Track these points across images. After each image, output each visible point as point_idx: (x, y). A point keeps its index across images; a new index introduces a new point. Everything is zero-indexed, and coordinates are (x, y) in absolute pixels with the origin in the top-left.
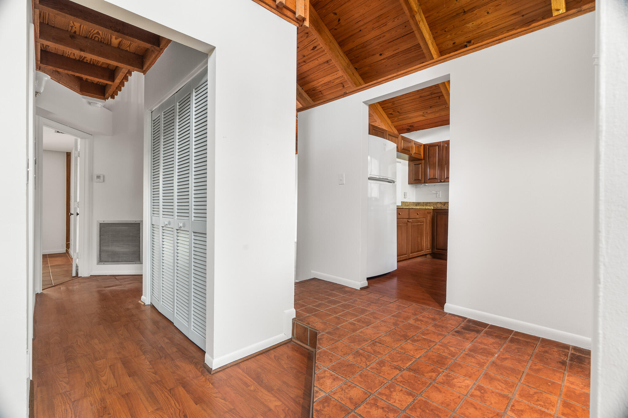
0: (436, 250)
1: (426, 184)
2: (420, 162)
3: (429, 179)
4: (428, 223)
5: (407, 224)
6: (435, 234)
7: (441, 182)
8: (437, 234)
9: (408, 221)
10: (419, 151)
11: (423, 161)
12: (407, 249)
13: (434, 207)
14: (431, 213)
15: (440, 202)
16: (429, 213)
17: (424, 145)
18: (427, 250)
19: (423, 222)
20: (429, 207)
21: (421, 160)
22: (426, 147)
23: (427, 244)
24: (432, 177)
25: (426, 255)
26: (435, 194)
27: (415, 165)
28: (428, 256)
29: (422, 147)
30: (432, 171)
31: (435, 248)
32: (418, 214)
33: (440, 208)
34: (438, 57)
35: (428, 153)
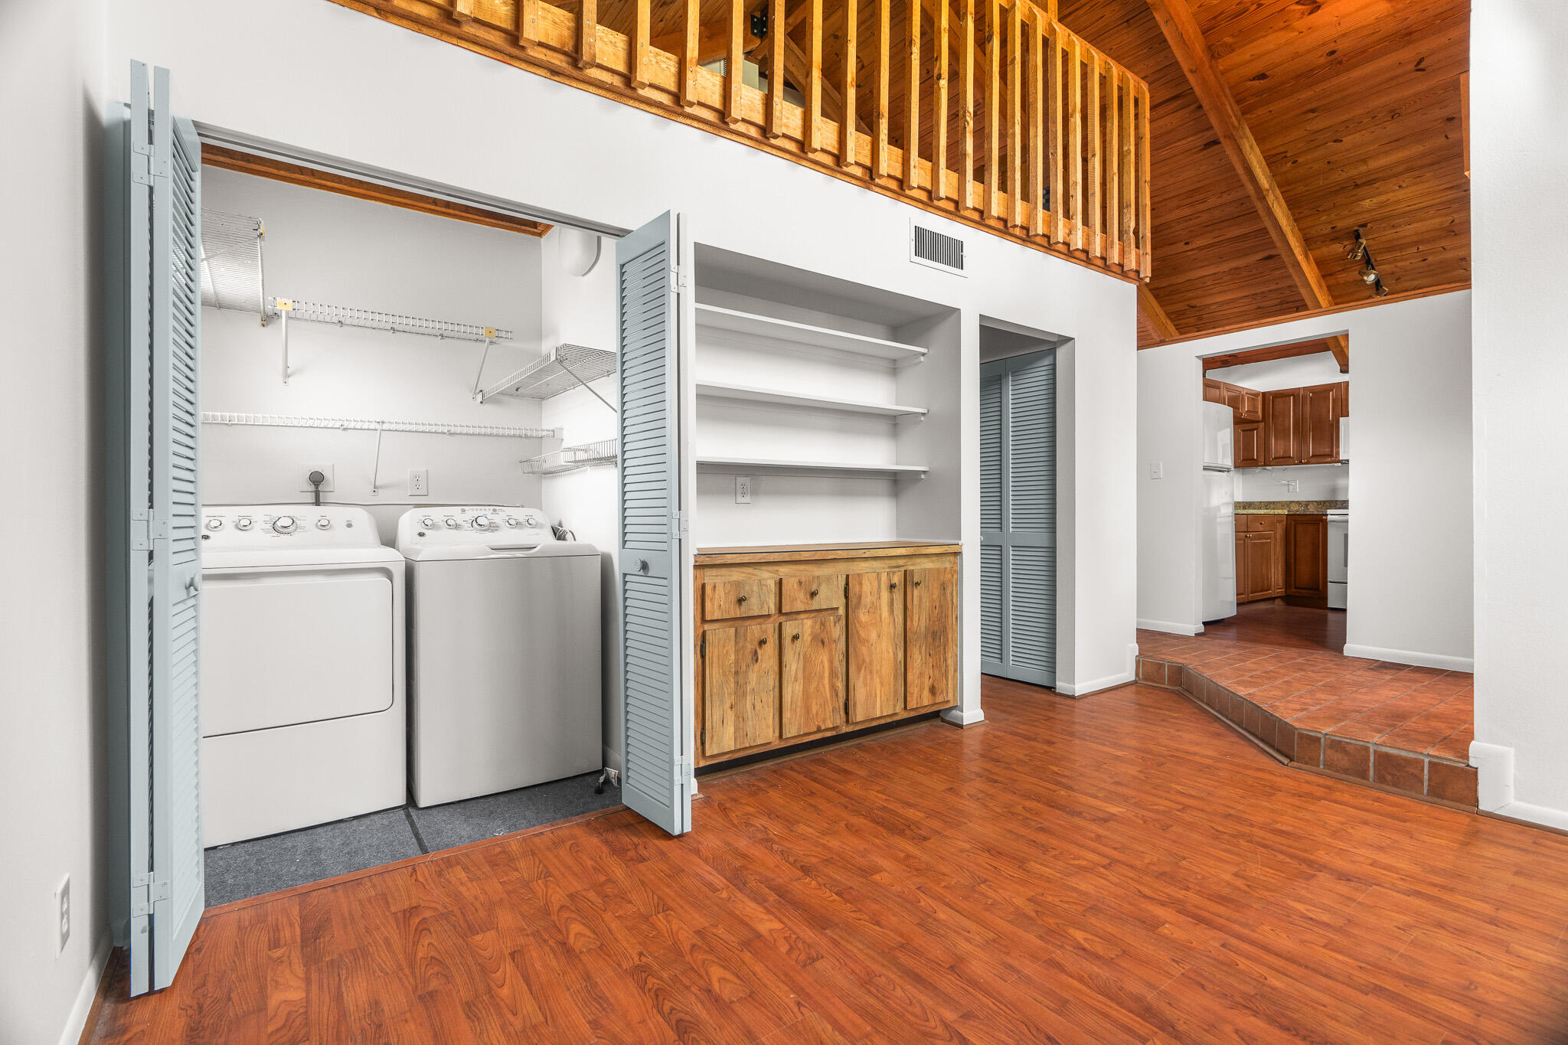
0: (1293, 590)
1: (1268, 468)
2: (1255, 425)
3: (1275, 458)
4: (1278, 541)
5: (1244, 540)
6: (1293, 561)
7: (1301, 463)
8: (1295, 560)
9: (1246, 536)
10: (1255, 406)
11: (1262, 425)
12: (1245, 584)
13: (1289, 511)
14: (1282, 521)
15: (1298, 502)
16: (1280, 522)
17: (1264, 394)
18: (1278, 589)
19: (1270, 539)
20: (1280, 512)
21: (1258, 422)
22: (1267, 398)
23: (1278, 579)
24: (1281, 454)
25: (1275, 598)
26: (1285, 485)
27: (1243, 431)
28: (1278, 601)
29: (1260, 398)
30: (1281, 443)
31: (1293, 586)
32: (1261, 524)
33: (1302, 513)
34: (1331, 306)
35: (1273, 408)
